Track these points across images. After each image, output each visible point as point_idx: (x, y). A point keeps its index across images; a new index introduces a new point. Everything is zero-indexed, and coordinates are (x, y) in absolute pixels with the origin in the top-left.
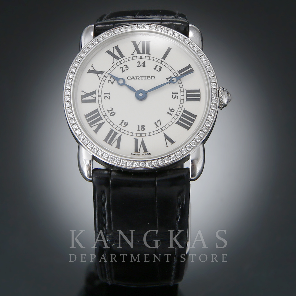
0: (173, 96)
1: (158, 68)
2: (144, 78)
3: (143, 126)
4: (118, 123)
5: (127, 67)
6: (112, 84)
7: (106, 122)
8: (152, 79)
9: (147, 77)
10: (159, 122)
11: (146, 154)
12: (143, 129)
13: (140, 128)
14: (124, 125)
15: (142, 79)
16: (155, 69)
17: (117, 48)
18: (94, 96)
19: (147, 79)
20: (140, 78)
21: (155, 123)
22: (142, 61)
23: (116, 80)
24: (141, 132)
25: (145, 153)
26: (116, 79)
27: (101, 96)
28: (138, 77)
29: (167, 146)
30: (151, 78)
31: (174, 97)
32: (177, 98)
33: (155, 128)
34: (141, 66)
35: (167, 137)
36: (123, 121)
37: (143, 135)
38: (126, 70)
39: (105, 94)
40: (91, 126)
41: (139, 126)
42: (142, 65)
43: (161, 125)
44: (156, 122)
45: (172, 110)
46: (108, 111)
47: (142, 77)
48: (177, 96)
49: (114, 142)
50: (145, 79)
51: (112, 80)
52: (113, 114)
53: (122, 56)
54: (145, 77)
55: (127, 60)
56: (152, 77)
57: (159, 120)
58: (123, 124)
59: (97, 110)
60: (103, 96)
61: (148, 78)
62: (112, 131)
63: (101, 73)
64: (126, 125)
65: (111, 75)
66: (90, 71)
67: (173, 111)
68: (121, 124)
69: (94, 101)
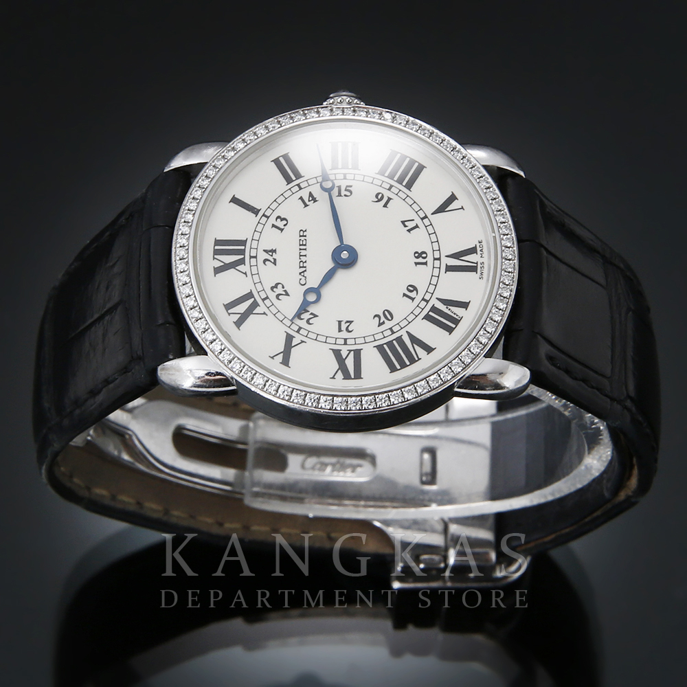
0: (345, 195)
1: (280, 224)
2: (303, 253)
3: (417, 255)
4: (409, 306)
5: (276, 286)
6: (316, 316)
7: (408, 329)
8: (305, 236)
9: (300, 245)
10: (406, 223)
11: (481, 251)
12: (424, 255)
13: (421, 260)
14: (415, 292)
15: (305, 256)
16: (282, 230)
17: (228, 306)
18: (344, 354)
19: (305, 245)
20: (303, 259)
21: (409, 231)
22: (262, 256)
23: (308, 309)
24: (430, 259)
25: (479, 252)
26: (304, 308)
27: (345, 340)
28: (302, 263)
29: (462, 208)
30: (302, 238)
31: (348, 194)
32: (351, 186)
33: (421, 233)
34: (274, 257)
35: (442, 209)
36: (405, 295)
37: (437, 256)
38: (283, 287)
39: (340, 330)
40: (417, 359)
41: (417, 264)
42: (272, 256)
43: (413, 220)
44: (408, 228)
45: (379, 197)
46: (380, 325)
47: (300, 256)
48: (347, 186)
49: (455, 314)
50: (305, 249)
51: (306, 316)
52: (388, 315)
53: (250, 295)
54: (300, 249)
55: (258, 286)
56: (300, 236)
57: (403, 222)
58: (413, 295)
59: (380, 348)
60: (344, 334)
61: (304, 243)
62: (428, 318)
63: (289, 338)
64: (415, 289)
65: (293, 318)
66: (286, 362)
67: (380, 195)
68: (413, 299)
69: (357, 354)
